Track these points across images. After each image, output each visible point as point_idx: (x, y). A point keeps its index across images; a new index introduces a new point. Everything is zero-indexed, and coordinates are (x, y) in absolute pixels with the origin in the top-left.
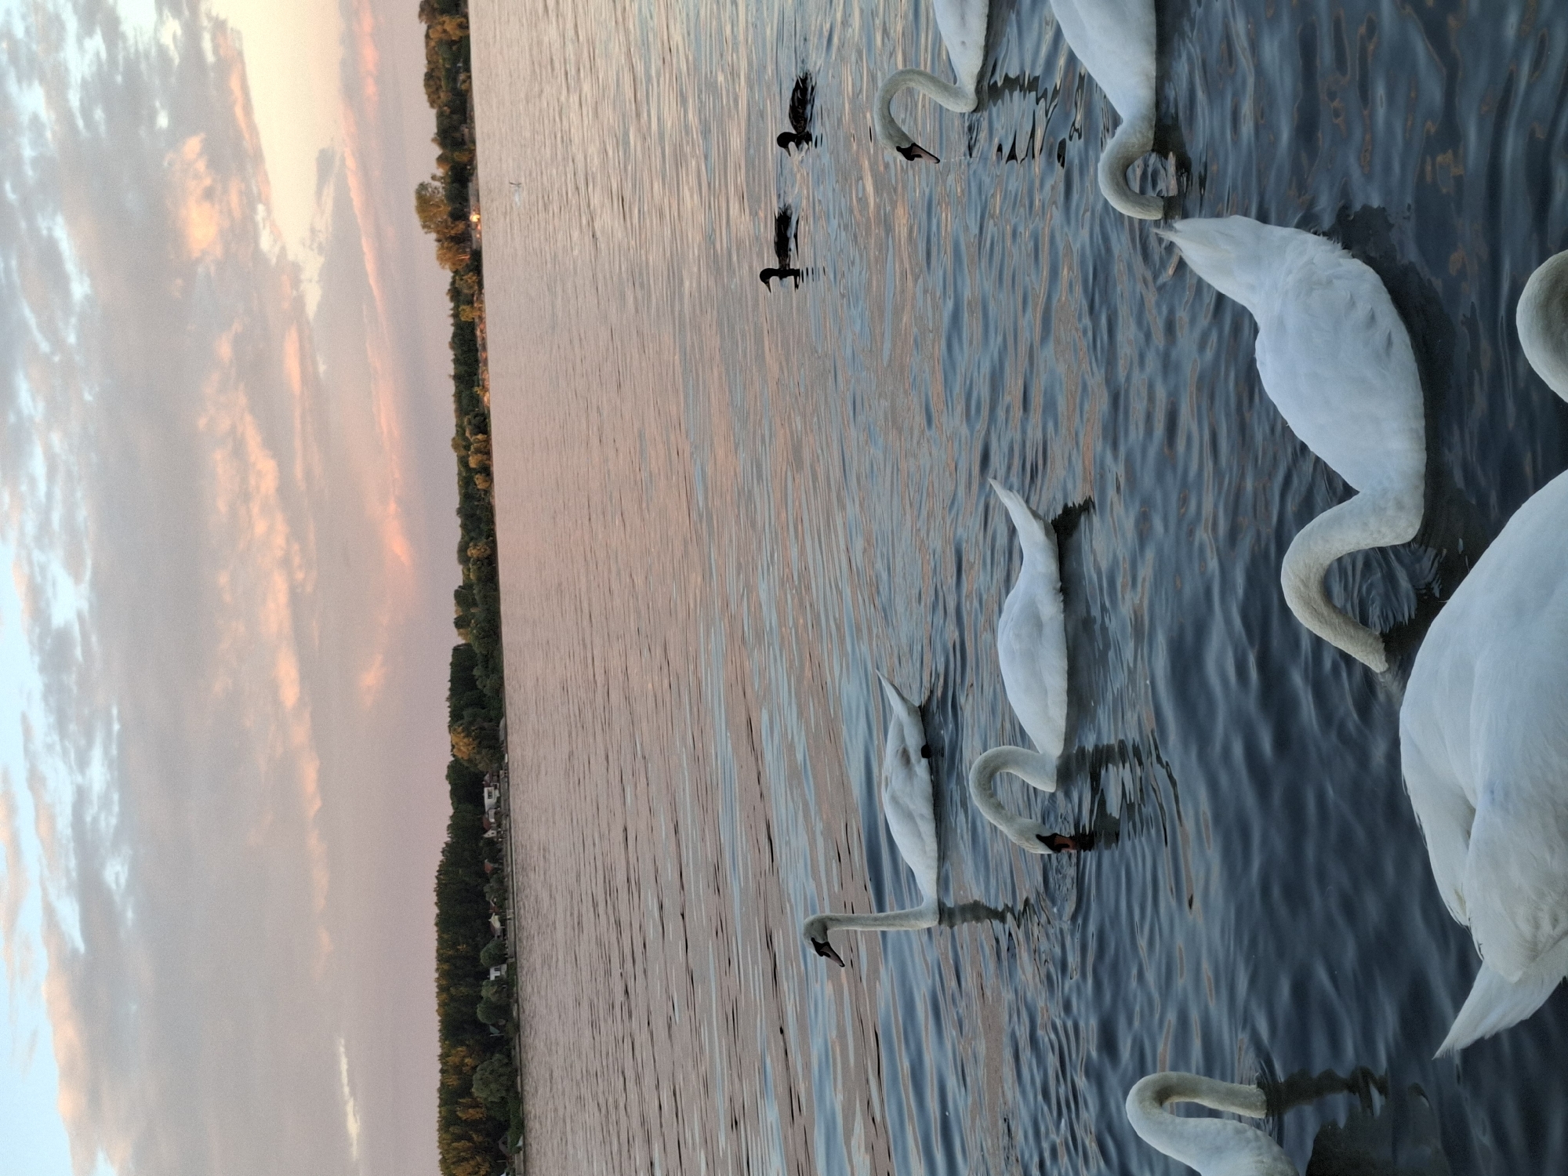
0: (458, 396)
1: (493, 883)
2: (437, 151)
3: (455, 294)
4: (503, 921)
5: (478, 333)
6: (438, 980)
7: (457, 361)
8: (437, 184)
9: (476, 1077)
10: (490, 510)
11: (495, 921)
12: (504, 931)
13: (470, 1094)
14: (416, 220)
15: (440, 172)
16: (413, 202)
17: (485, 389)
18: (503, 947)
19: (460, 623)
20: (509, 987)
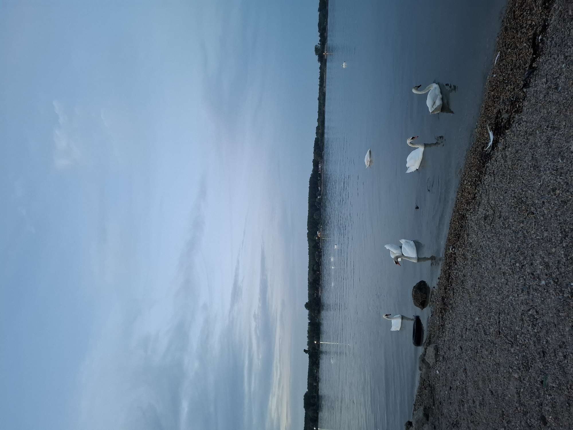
0: (320, 89)
1: (319, 181)
2: (319, 38)
3: (320, 68)
4: (321, 188)
5: (325, 76)
6: (309, 197)
7: (320, 82)
8: (319, 45)
9: (314, 215)
10: (324, 112)
11: (319, 188)
12: (321, 190)
13: (314, 218)
14: (314, 53)
15: (320, 43)
16: (314, 49)
17: (325, 87)
18: (321, 193)
19: (317, 133)
20: (321, 199)
